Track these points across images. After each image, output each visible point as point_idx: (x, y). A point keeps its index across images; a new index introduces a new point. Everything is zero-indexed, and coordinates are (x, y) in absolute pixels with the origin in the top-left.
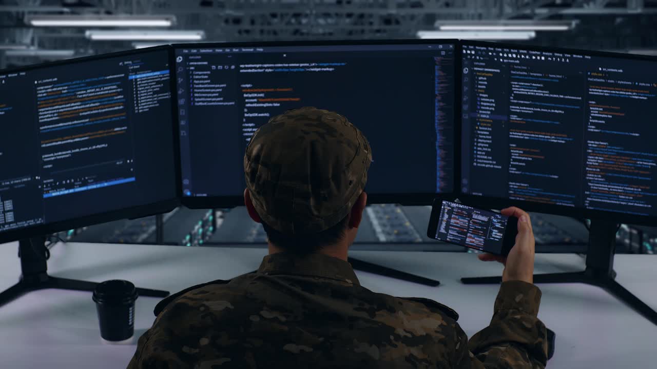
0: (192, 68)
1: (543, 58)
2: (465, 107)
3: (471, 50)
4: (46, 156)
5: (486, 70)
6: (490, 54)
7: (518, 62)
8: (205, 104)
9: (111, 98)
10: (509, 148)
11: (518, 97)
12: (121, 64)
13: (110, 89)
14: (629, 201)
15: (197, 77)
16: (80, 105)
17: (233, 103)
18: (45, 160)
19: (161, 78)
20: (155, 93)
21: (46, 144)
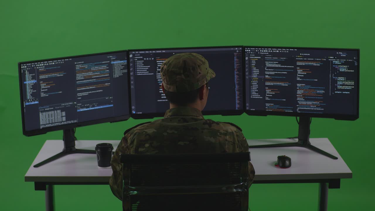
0: (136, 59)
1: (278, 51)
2: (247, 74)
3: (248, 50)
4: (79, 94)
5: (255, 57)
6: (256, 51)
7: (268, 53)
8: (141, 74)
9: (104, 71)
10: (265, 89)
11: (268, 68)
12: (108, 57)
13: (104, 67)
14: (315, 108)
15: (138, 63)
16: (92, 73)
17: (153, 74)
18: (78, 95)
19: (124, 63)
20: (121, 69)
21: (79, 89)
